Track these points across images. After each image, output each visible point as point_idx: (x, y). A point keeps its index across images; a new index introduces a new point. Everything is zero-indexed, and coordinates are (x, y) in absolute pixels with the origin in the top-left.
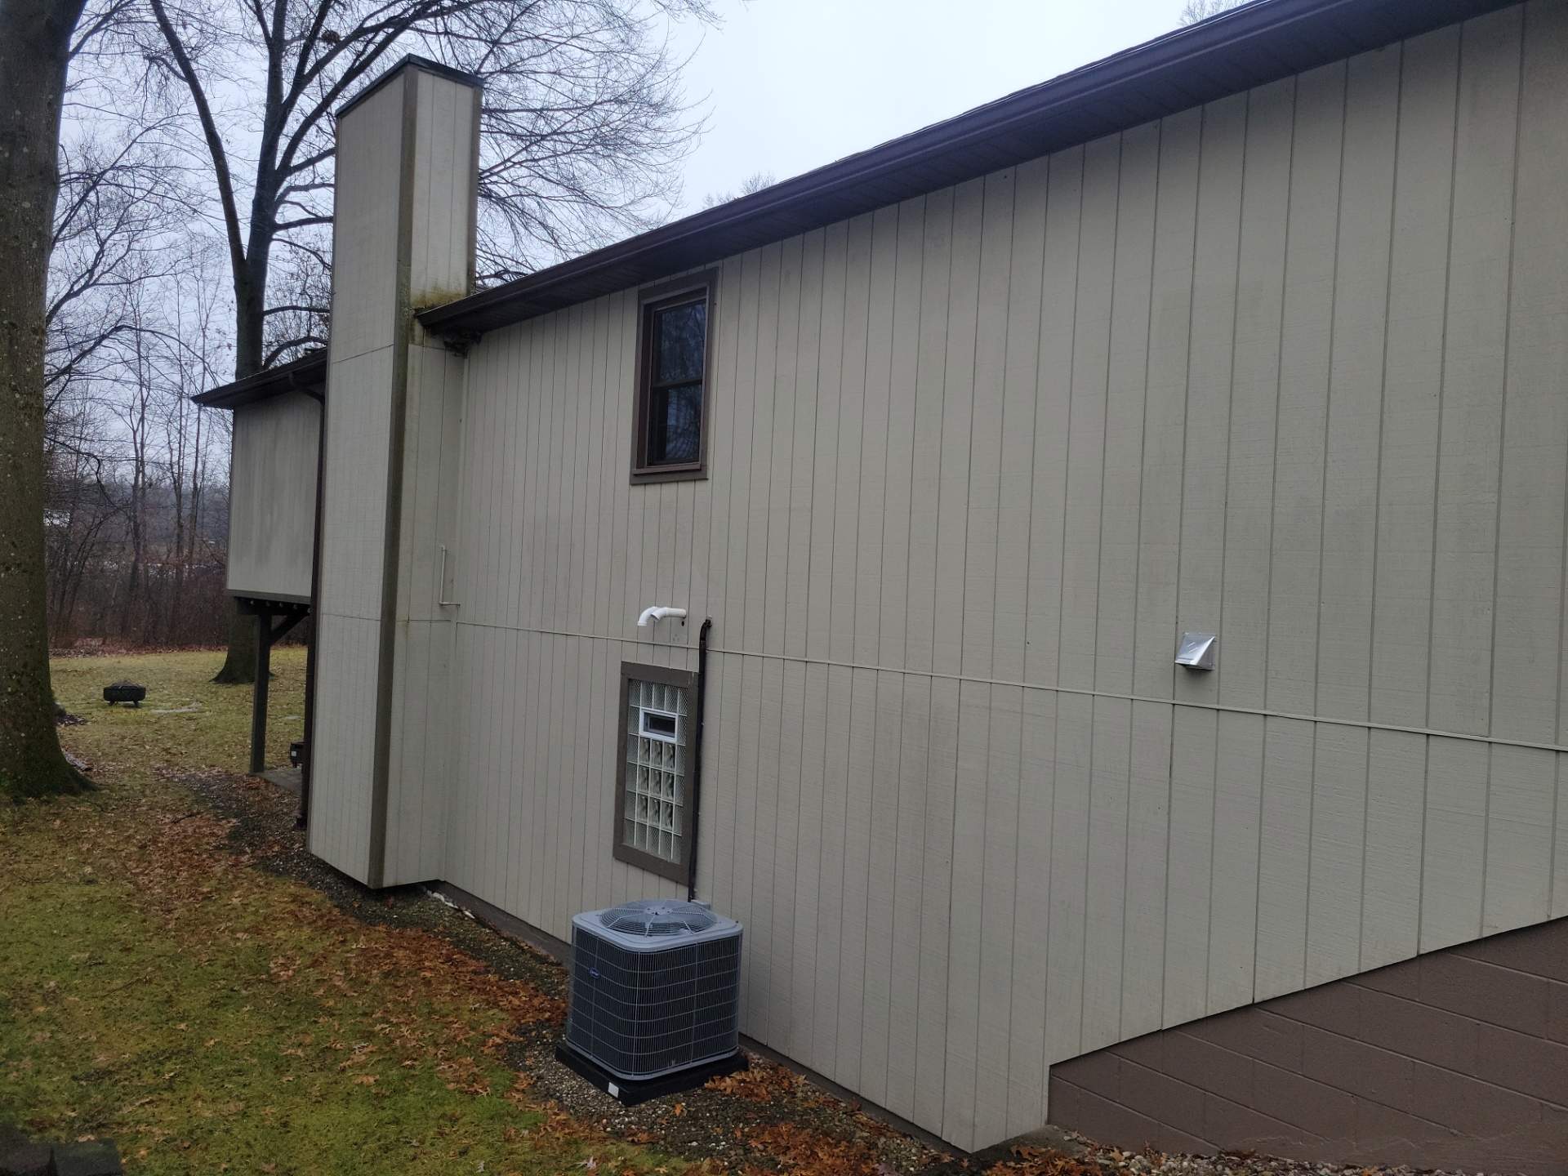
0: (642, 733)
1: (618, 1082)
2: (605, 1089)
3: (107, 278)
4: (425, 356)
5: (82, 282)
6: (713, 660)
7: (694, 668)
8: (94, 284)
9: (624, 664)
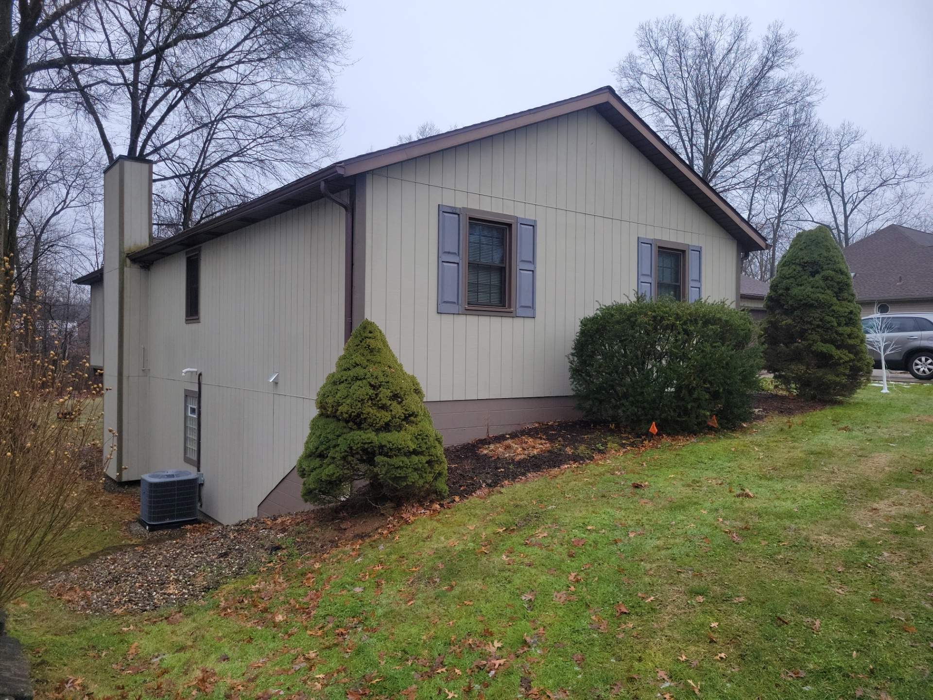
0: (190, 415)
1: (149, 525)
2: (145, 528)
3: (72, 204)
4: (132, 272)
5: (60, 207)
6: (203, 387)
7: (197, 390)
8: (67, 207)
9: (186, 390)
